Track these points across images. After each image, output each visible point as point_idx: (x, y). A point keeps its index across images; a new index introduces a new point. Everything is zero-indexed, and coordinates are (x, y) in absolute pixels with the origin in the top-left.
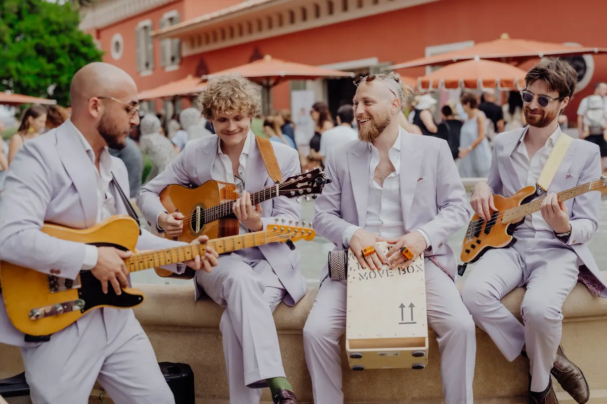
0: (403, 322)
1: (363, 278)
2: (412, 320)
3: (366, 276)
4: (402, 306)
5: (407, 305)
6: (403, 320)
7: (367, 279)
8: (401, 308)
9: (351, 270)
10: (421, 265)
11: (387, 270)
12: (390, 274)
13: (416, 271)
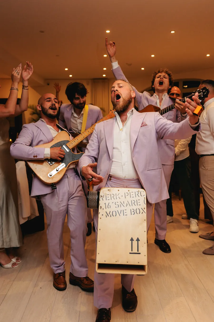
0: (132, 252)
1: (108, 216)
2: (138, 251)
3: (110, 214)
4: (132, 240)
5: (135, 239)
6: (132, 251)
7: (111, 217)
8: (131, 241)
9: (101, 208)
10: (144, 209)
11: (123, 210)
12: (125, 214)
13: (141, 213)
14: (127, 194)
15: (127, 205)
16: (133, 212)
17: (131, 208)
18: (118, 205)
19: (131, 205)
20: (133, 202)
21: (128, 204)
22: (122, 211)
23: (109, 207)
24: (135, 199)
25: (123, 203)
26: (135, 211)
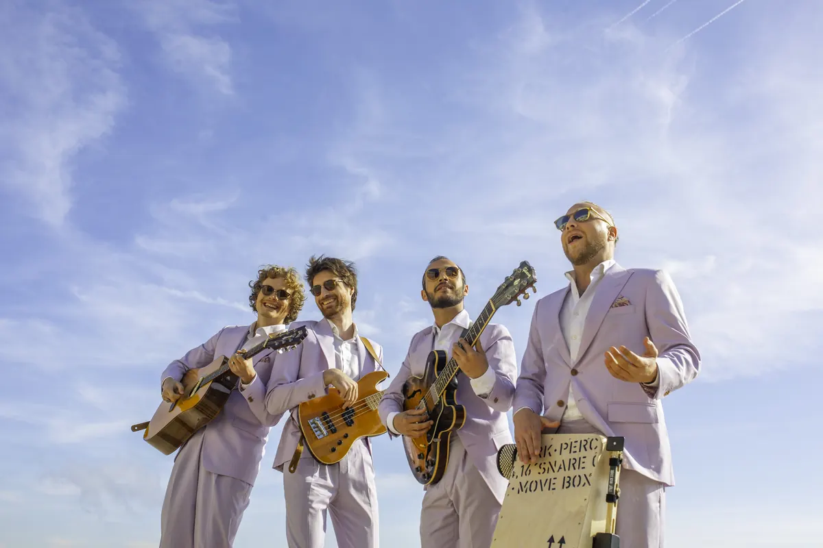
1: (522, 491)
4: (551, 540)
5: (557, 539)
7: (526, 492)
9: (513, 476)
10: (590, 475)
11: (551, 479)
12: (552, 487)
13: (582, 483)
14: (566, 446)
15: (560, 468)
16: (568, 482)
17: (567, 473)
18: (544, 469)
19: (567, 468)
20: (573, 461)
21: (562, 466)
22: (548, 481)
23: (528, 472)
24: (576, 456)
25: (553, 465)
26: (571, 482)
